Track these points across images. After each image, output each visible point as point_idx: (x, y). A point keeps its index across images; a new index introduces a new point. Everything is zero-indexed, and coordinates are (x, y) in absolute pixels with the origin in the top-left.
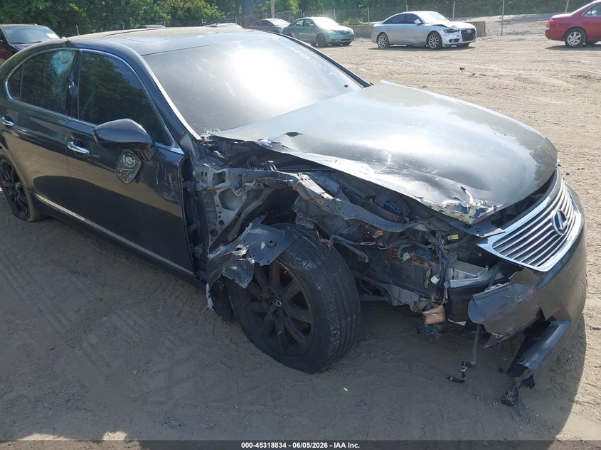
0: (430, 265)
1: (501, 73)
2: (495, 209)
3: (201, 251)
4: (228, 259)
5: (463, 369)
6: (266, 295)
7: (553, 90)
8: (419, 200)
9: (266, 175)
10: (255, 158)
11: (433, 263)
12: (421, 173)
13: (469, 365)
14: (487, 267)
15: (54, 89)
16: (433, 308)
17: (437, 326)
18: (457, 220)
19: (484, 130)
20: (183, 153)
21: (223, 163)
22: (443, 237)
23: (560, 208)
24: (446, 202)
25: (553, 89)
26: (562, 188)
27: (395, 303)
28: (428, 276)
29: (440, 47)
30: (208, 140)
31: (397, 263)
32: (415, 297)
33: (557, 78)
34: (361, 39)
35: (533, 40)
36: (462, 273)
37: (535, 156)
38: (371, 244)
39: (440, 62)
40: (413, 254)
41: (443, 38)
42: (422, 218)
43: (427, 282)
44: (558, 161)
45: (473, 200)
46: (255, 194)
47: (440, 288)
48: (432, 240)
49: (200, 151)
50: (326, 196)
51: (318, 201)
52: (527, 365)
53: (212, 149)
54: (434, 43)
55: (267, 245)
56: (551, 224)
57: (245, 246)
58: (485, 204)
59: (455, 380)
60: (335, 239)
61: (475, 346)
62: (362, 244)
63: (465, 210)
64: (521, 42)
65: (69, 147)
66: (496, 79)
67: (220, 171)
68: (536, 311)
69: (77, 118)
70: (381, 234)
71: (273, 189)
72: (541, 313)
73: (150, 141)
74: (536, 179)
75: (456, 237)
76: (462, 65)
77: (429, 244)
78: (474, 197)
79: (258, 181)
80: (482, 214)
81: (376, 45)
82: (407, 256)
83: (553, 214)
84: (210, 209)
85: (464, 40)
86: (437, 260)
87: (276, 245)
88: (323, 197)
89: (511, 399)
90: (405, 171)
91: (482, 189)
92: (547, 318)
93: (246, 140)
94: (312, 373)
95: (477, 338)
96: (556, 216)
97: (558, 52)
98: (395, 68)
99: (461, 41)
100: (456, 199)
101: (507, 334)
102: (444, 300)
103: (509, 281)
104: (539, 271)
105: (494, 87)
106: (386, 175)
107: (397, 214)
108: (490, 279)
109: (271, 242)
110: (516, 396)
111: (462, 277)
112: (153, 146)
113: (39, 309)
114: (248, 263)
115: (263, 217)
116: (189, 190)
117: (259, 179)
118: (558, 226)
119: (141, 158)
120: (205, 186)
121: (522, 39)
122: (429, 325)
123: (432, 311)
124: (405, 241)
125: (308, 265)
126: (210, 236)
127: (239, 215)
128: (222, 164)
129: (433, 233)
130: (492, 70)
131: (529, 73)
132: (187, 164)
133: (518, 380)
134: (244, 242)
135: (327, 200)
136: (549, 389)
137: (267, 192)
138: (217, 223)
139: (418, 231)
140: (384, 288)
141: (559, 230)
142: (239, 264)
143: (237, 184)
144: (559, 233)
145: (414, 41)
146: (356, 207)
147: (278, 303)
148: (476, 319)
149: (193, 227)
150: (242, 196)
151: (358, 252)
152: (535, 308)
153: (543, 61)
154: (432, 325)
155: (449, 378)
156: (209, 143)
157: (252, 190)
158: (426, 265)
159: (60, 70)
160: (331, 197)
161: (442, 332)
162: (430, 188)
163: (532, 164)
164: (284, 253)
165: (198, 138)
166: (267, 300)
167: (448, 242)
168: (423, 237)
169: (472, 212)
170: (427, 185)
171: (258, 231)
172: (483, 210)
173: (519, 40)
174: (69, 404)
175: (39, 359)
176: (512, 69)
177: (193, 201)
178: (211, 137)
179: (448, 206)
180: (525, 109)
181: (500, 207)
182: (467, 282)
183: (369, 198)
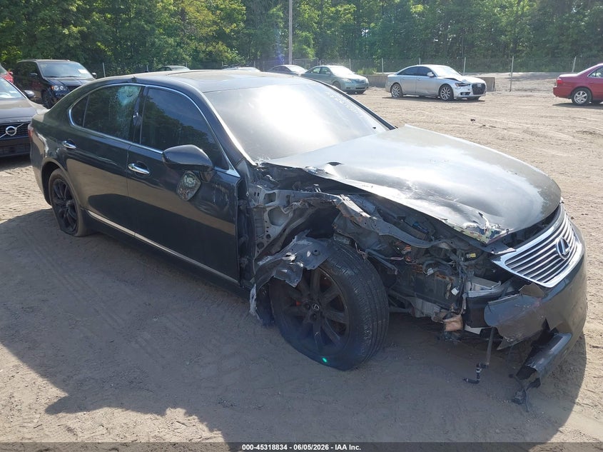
0: (451, 280)
1: (510, 126)
2: (507, 232)
3: (246, 262)
4: (278, 264)
5: (478, 370)
6: (306, 300)
7: (560, 144)
8: (443, 221)
9: (312, 196)
10: (300, 183)
11: (453, 278)
12: (445, 200)
13: (484, 366)
14: (500, 283)
15: (118, 118)
16: (452, 317)
17: (455, 334)
18: (475, 239)
19: (496, 170)
20: (239, 176)
21: (274, 185)
22: (462, 256)
23: (564, 236)
24: (466, 224)
25: (560, 142)
26: (565, 221)
27: (418, 315)
28: (449, 289)
29: (451, 99)
30: (261, 166)
31: (421, 277)
32: (437, 309)
33: (564, 133)
34: (374, 88)
35: (541, 97)
36: (478, 286)
37: (542, 194)
38: (400, 259)
39: (451, 113)
40: (436, 269)
41: (455, 91)
42: (446, 237)
43: (448, 294)
44: (562, 199)
45: (489, 223)
46: (299, 213)
47: (459, 299)
48: (453, 257)
49: (254, 175)
50: (364, 214)
51: (358, 219)
52: (534, 367)
53: (264, 174)
54: (446, 94)
55: (312, 254)
56: (555, 249)
57: (293, 254)
58: (499, 228)
59: (471, 382)
60: (369, 253)
61: (489, 349)
62: (392, 258)
63: (482, 232)
64: (529, 98)
65: (130, 168)
66: (506, 131)
67: (272, 192)
68: (543, 321)
69: (138, 143)
70: (409, 250)
71: (315, 209)
72: (546, 324)
73: (210, 164)
74: (542, 213)
75: (473, 255)
76: (473, 116)
77: (450, 260)
78: (489, 221)
79: (304, 201)
80: (496, 236)
81: (390, 95)
82: (431, 271)
83: (557, 241)
84: (259, 225)
85: (474, 94)
86: (457, 275)
87: (319, 254)
88: (361, 215)
89: (520, 398)
90: (430, 197)
91: (496, 215)
92: (551, 329)
93: (295, 166)
94: (344, 370)
95: (490, 344)
96: (560, 243)
97: (565, 108)
98: (409, 117)
99: (471, 95)
100: (474, 222)
101: (517, 340)
102: (462, 310)
103: (519, 292)
104: (545, 287)
105: (503, 139)
106: (415, 201)
107: (424, 233)
108: (503, 291)
109: (316, 251)
110: (525, 395)
111: (478, 289)
112: (213, 169)
113: (95, 309)
114: (298, 266)
115: (307, 232)
116: (241, 207)
117: (306, 199)
118: (561, 251)
119: (201, 179)
120: (256, 204)
121: (530, 96)
122: (448, 332)
123: (452, 319)
124: (429, 258)
125: (347, 272)
126: (256, 248)
127: (284, 230)
128: (272, 186)
129: (454, 251)
130: (501, 123)
131: (536, 126)
132: (242, 185)
133: (526, 383)
134: (292, 251)
135: (366, 218)
136: (553, 393)
137: (310, 211)
138: (265, 237)
139: (442, 249)
140: (409, 302)
141: (563, 255)
142: (290, 268)
143: (285, 203)
144: (563, 257)
145: (427, 92)
146: (389, 225)
147: (316, 307)
148: (492, 323)
149: (243, 239)
150: (288, 214)
151: (389, 265)
152: (541, 319)
153: (551, 117)
154: (450, 332)
155: (465, 380)
156: (262, 168)
157: (298, 209)
158: (448, 279)
159: (125, 102)
160: (368, 216)
161: (460, 339)
162: (453, 213)
163: (539, 201)
164: (326, 261)
165: (254, 164)
166: (306, 304)
167: (466, 260)
168: (446, 255)
169: (488, 234)
170: (450, 210)
171: (304, 242)
172: (498, 232)
173: (527, 96)
174: (133, 385)
175: (101, 349)
176: (520, 123)
177: (245, 218)
178: (263, 164)
179: (468, 227)
180: (533, 160)
181: (512, 230)
182: (483, 293)
183: (400, 218)
